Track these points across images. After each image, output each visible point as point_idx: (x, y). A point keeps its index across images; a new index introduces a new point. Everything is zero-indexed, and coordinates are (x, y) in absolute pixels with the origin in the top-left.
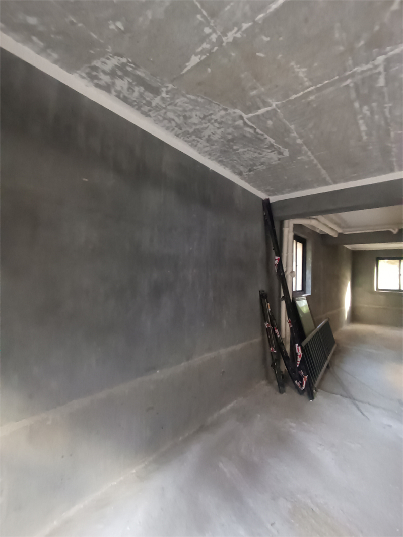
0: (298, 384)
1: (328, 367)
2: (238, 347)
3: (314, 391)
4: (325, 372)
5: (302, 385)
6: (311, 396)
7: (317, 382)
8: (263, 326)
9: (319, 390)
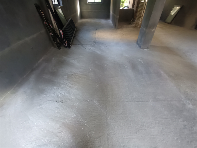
0: (65, 45)
1: (74, 37)
2: (35, 36)
3: (70, 46)
4: (73, 38)
5: (66, 44)
6: (70, 47)
7: (71, 43)
8: (44, 24)
9: (72, 45)
